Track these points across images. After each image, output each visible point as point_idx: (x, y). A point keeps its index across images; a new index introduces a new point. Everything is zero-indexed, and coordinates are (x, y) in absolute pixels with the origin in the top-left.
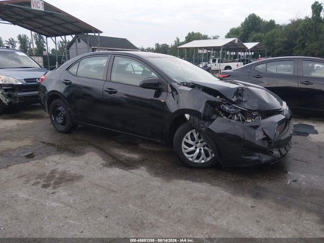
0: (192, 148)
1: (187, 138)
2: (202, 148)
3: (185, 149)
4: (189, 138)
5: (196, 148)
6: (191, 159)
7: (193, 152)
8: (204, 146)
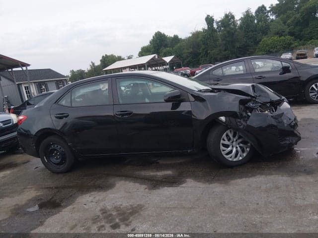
0: (230, 149)
1: (224, 140)
2: (238, 146)
3: (224, 151)
4: (226, 139)
5: (233, 147)
6: (230, 159)
7: (231, 152)
8: (239, 144)
